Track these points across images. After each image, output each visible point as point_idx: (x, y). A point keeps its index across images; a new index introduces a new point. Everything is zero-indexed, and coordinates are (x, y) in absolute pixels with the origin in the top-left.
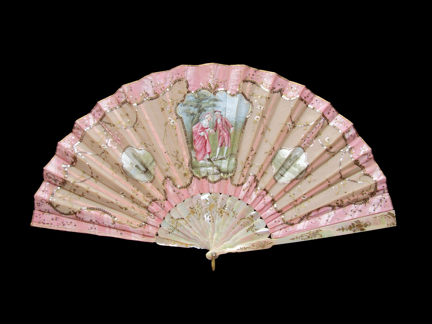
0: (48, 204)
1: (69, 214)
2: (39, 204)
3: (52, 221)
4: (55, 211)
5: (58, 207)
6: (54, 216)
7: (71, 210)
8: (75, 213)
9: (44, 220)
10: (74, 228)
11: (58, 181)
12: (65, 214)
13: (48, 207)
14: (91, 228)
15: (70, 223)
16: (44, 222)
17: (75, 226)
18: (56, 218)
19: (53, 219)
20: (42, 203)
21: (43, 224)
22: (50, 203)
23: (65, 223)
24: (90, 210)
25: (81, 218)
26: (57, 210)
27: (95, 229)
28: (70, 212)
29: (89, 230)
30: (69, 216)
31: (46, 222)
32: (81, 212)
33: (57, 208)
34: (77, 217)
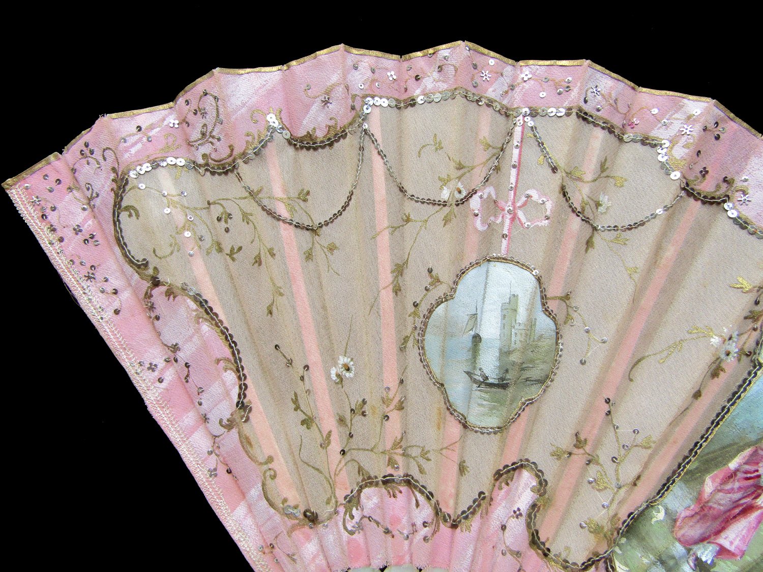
0: (112, 176)
1: (139, 267)
2: (92, 152)
3: (68, 233)
4: (108, 214)
5: (130, 215)
6: (89, 225)
7: (153, 262)
8: (156, 283)
9: (54, 209)
10: (109, 314)
11: (212, 143)
12: (125, 256)
13: (104, 184)
14: (152, 368)
15: (109, 289)
16: (48, 212)
17: (117, 312)
18: (92, 237)
19: (77, 230)
20: (101, 159)
21: (37, 215)
22: (121, 184)
23: (99, 275)
24: (206, 316)
25: (157, 312)
26: (116, 222)
27: (161, 380)
28: (146, 265)
29: (141, 364)
30: (129, 269)
31: (53, 217)
32: (174, 297)
33: (124, 216)
34: (148, 296)
